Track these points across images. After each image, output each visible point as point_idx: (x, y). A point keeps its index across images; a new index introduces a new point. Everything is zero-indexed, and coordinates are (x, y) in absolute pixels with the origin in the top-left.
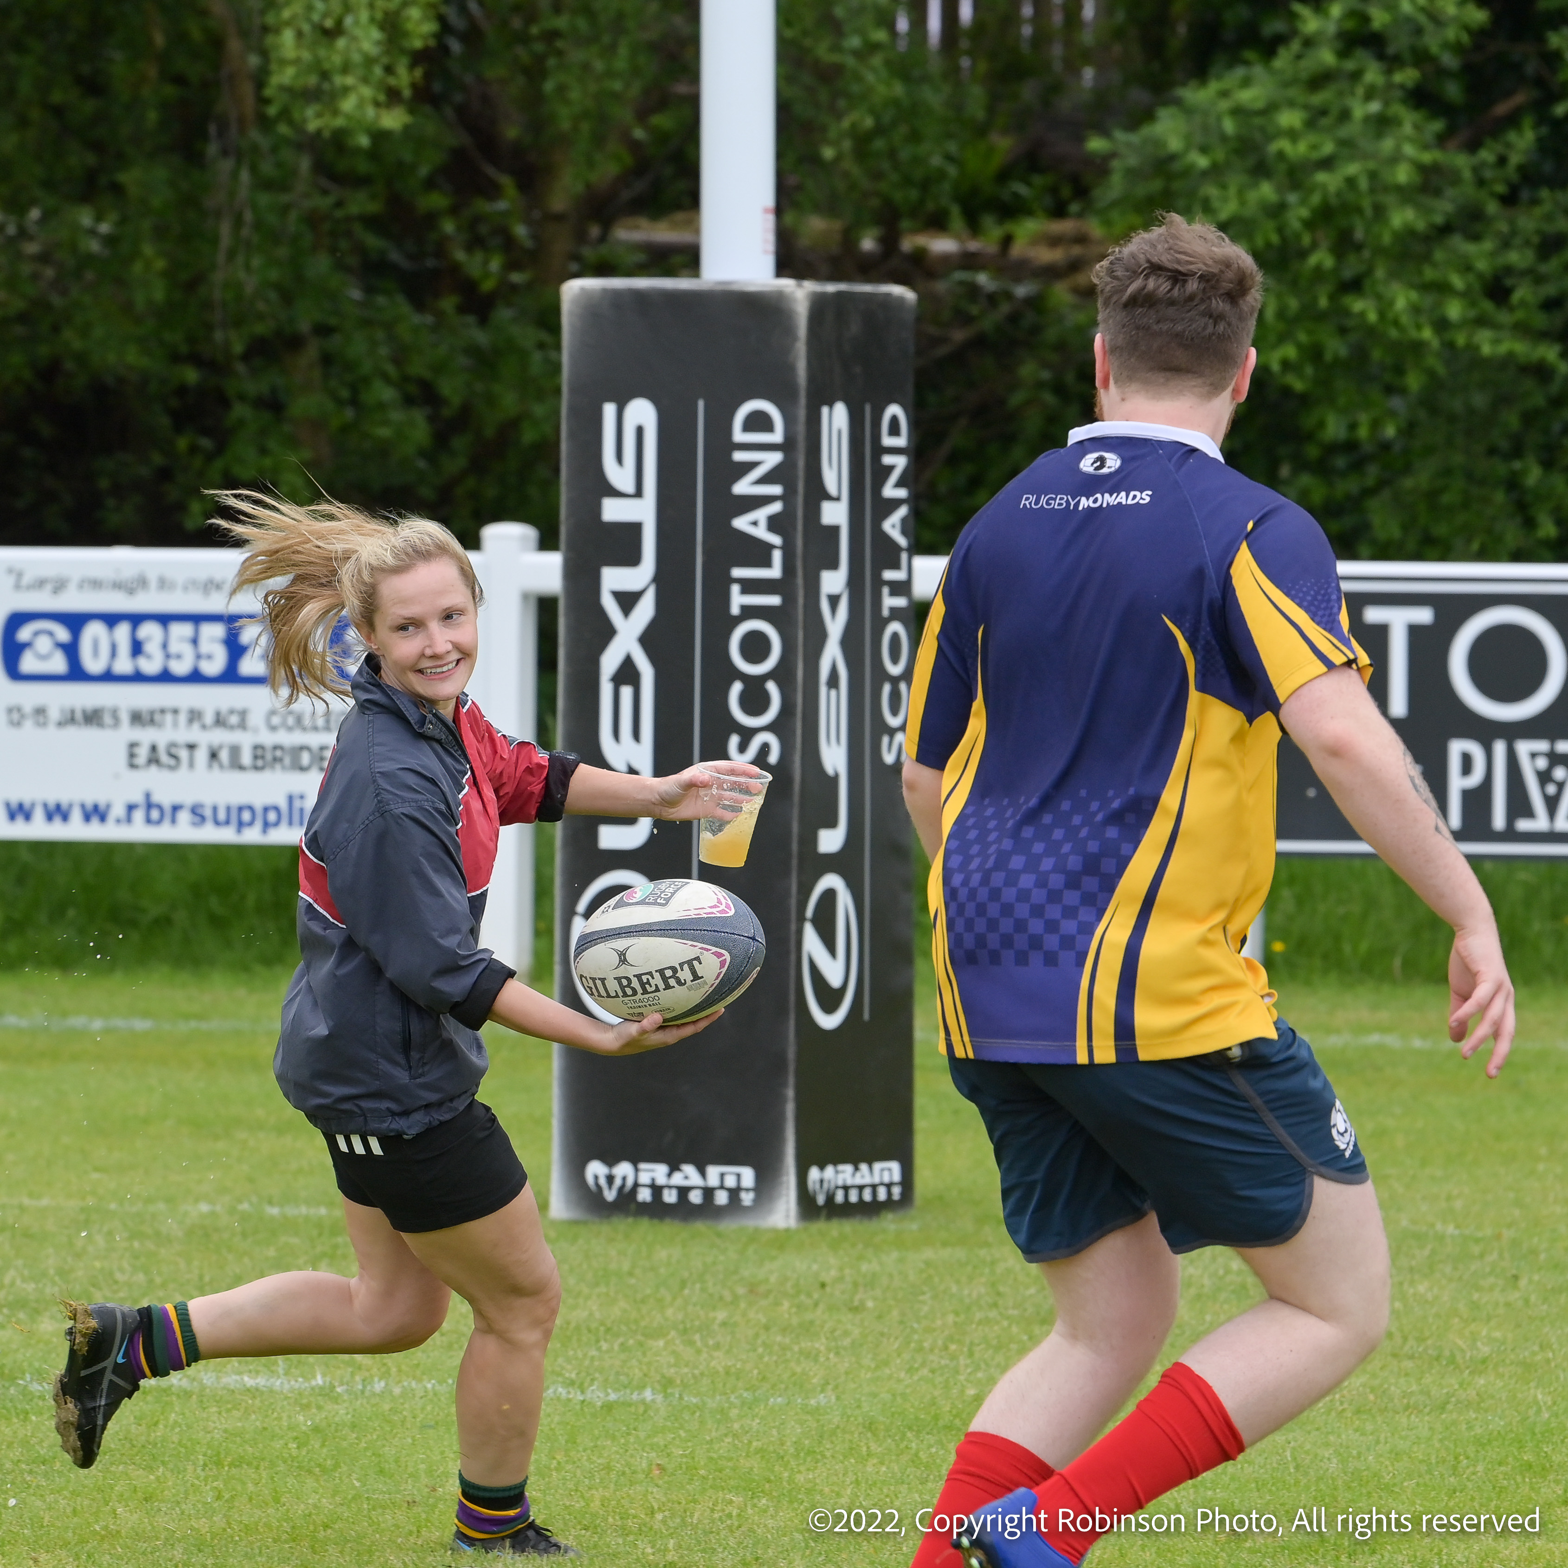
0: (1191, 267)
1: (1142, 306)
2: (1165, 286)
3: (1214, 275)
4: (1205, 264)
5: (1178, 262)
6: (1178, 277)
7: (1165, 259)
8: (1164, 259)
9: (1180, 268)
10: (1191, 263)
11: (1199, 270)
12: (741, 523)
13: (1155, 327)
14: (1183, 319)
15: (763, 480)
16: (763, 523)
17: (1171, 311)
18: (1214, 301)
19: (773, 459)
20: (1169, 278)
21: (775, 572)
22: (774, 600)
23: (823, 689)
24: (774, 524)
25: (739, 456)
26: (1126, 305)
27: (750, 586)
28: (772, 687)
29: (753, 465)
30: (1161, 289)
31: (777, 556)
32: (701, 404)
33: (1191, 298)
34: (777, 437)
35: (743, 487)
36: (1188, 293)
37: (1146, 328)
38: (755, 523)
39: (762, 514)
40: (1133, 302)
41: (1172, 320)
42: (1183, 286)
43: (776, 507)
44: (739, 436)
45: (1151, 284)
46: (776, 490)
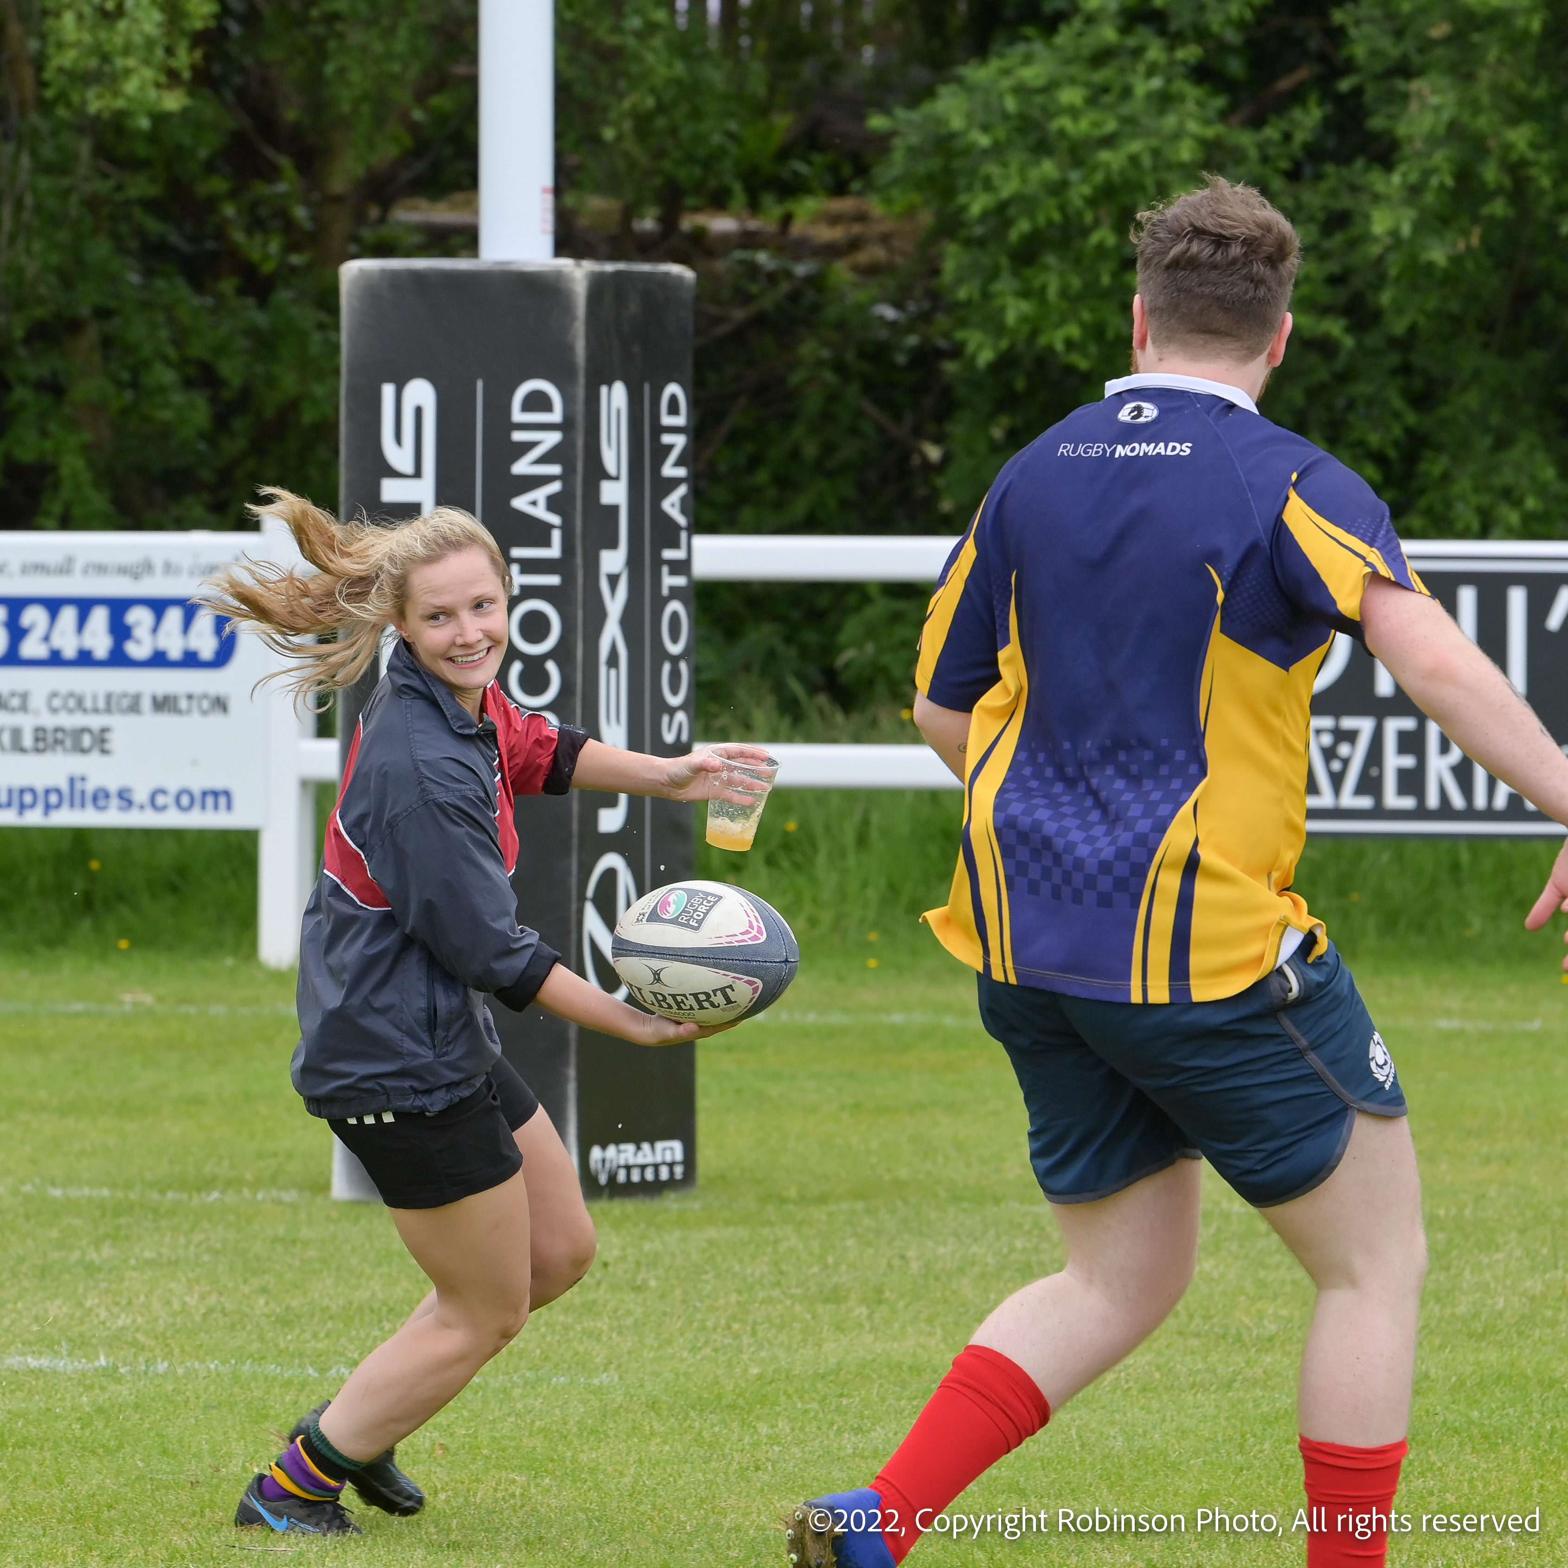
0: (1235, 231)
1: (1185, 269)
2: (1208, 250)
3: (1256, 239)
4: (1248, 228)
5: (1222, 226)
6: (1220, 241)
7: (1209, 224)
8: (1207, 223)
9: (1224, 233)
10: (1235, 227)
11: (1243, 234)
12: (520, 503)
13: (1197, 290)
14: (1225, 283)
15: (543, 460)
16: (542, 503)
17: (1213, 274)
18: (1255, 265)
19: (552, 438)
20: (1213, 242)
21: (554, 551)
22: (553, 580)
23: (603, 669)
24: (553, 503)
25: (518, 436)
26: (1168, 267)
27: (529, 566)
28: (551, 667)
29: (532, 445)
30: (1205, 253)
31: (556, 536)
32: (480, 384)
33: (1234, 262)
34: (556, 416)
35: (522, 467)
36: (1230, 257)
37: (1188, 291)
38: (534, 503)
39: (541, 494)
40: (1175, 265)
41: (1215, 284)
42: (1227, 251)
43: (555, 487)
44: (518, 416)
45: (1195, 248)
46: (555, 469)
